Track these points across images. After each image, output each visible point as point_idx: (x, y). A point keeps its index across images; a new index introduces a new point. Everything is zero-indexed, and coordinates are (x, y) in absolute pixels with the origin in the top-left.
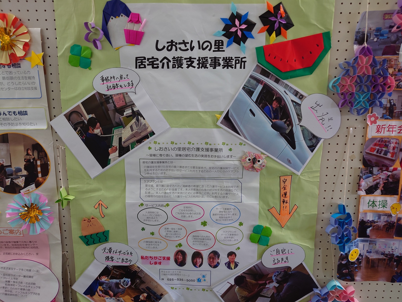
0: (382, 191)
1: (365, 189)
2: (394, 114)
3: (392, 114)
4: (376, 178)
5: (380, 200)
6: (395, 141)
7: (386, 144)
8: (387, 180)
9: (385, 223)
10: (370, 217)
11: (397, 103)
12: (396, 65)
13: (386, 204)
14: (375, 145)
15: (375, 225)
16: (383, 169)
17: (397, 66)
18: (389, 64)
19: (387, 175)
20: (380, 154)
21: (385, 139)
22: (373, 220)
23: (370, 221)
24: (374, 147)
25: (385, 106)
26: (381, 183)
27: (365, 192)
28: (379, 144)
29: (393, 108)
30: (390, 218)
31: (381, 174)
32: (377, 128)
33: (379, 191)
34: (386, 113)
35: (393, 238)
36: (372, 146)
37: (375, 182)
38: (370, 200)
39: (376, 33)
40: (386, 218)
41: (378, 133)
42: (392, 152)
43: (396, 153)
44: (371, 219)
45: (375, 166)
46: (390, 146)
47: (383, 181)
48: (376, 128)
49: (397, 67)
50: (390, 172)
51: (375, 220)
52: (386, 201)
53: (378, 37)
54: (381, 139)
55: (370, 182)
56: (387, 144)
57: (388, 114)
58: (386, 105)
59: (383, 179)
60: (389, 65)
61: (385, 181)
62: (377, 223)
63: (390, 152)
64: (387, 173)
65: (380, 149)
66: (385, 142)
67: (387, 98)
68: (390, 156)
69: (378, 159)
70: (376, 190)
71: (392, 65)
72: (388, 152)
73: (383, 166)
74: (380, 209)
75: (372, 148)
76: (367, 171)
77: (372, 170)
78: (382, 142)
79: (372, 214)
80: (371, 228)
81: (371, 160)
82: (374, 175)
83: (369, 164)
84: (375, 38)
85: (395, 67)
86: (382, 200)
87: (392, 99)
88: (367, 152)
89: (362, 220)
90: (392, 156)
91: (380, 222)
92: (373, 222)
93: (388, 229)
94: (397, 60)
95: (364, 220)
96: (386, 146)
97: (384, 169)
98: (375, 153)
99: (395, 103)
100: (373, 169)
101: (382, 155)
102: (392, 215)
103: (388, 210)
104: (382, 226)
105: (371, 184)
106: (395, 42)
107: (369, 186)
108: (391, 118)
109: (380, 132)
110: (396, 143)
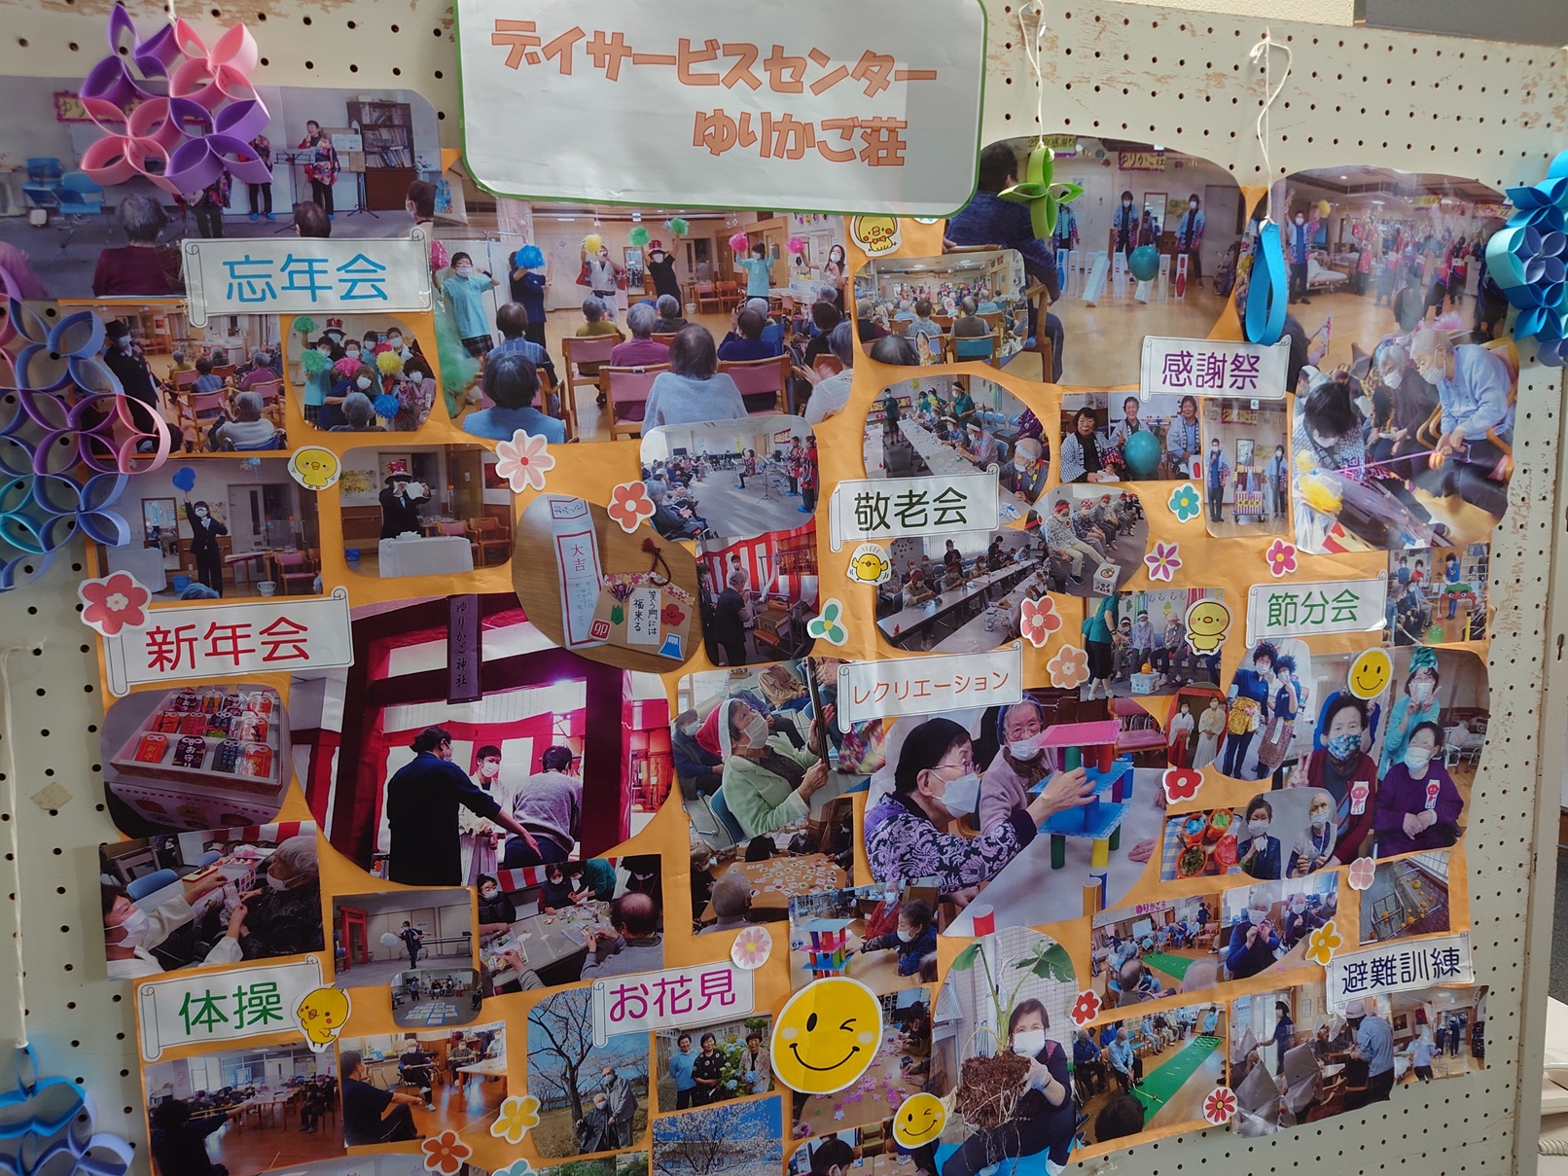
0: (241, 940)
1: (151, 944)
2: (226, 573)
3: (217, 575)
4: (199, 886)
5: (240, 988)
6: (259, 699)
7: (214, 717)
8: (261, 883)
9: (291, 1093)
10: (206, 1078)
11: (228, 516)
12: (182, 340)
13: (271, 1000)
14: (160, 725)
15: (243, 1110)
16: (232, 838)
17: (190, 346)
18: (147, 337)
19: (257, 860)
20: (196, 764)
21: (209, 695)
22: (227, 1090)
23: (211, 1096)
24: (156, 738)
25: (169, 534)
26: (234, 902)
27: (153, 960)
28: (180, 721)
29: (213, 544)
30: (310, 1064)
31: (224, 860)
32: (154, 643)
33: (228, 946)
34: (183, 568)
35: (344, 1152)
36: (144, 734)
37: (201, 905)
38: (188, 995)
39: (32, 182)
40: (289, 1068)
41: (162, 670)
42: (257, 752)
43: (277, 754)
44: (215, 1087)
45: (185, 827)
46: (239, 724)
47: (241, 893)
48: (148, 645)
49: (188, 351)
50: (268, 845)
51: (236, 1087)
52: (271, 987)
53: (54, 205)
54: (187, 697)
55: (172, 908)
56: (223, 714)
57: (196, 572)
58: (176, 530)
59: (237, 883)
60: (144, 341)
61: (251, 894)
62: (248, 1098)
63: (244, 753)
64: (254, 854)
65: (192, 741)
66: (211, 704)
67: (174, 499)
68: (251, 771)
69: (192, 789)
70: (214, 943)
71: (160, 340)
72: (237, 752)
73: (229, 819)
74: (248, 1031)
75: (144, 744)
76: (147, 857)
77: (172, 850)
78: (191, 708)
79: (217, 1060)
80: (222, 1130)
81: (157, 800)
82: (190, 869)
83: (149, 819)
84: (32, 208)
85: (178, 352)
86: (252, 987)
87: (201, 504)
88: (122, 762)
89: (168, 1099)
90: (261, 769)
91: (266, 1088)
92: (228, 1095)
93: (310, 1117)
94: (179, 316)
95: (179, 1096)
96: (222, 726)
97: (236, 833)
98: (167, 763)
99: (220, 520)
100: (176, 842)
101: (206, 769)
102: (312, 1049)
103: (287, 1025)
104: (278, 1107)
105: (180, 918)
106: (148, 232)
107: (174, 928)
108: (216, 593)
109: (170, 661)
110: (266, 707)
